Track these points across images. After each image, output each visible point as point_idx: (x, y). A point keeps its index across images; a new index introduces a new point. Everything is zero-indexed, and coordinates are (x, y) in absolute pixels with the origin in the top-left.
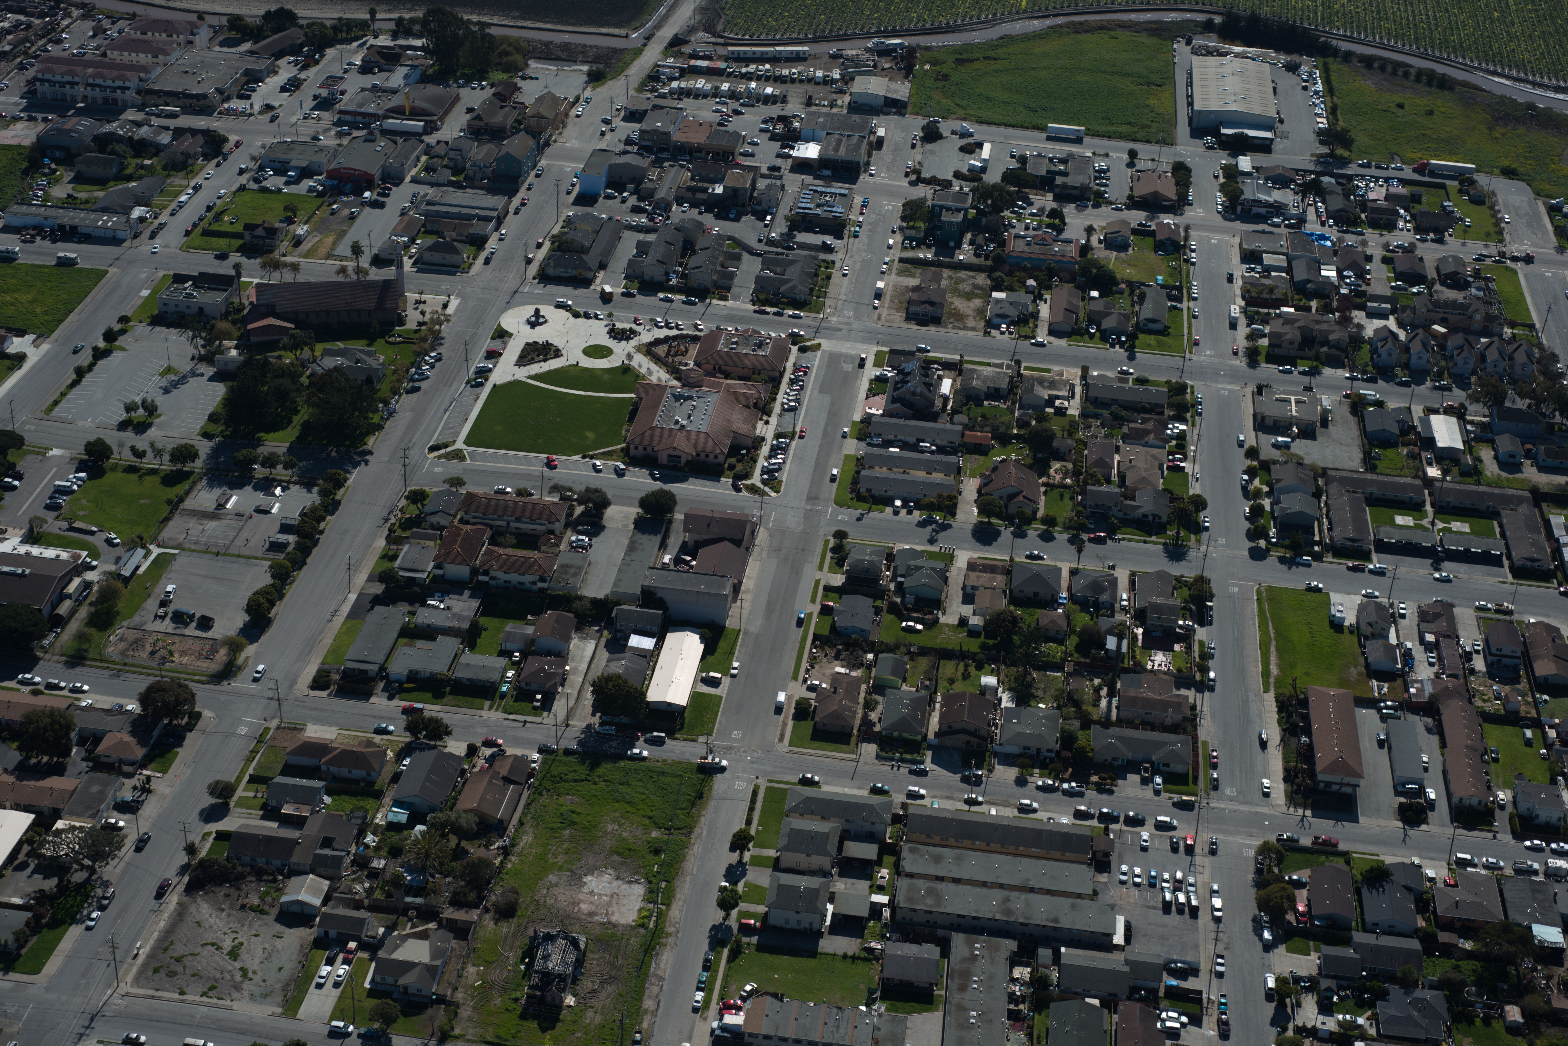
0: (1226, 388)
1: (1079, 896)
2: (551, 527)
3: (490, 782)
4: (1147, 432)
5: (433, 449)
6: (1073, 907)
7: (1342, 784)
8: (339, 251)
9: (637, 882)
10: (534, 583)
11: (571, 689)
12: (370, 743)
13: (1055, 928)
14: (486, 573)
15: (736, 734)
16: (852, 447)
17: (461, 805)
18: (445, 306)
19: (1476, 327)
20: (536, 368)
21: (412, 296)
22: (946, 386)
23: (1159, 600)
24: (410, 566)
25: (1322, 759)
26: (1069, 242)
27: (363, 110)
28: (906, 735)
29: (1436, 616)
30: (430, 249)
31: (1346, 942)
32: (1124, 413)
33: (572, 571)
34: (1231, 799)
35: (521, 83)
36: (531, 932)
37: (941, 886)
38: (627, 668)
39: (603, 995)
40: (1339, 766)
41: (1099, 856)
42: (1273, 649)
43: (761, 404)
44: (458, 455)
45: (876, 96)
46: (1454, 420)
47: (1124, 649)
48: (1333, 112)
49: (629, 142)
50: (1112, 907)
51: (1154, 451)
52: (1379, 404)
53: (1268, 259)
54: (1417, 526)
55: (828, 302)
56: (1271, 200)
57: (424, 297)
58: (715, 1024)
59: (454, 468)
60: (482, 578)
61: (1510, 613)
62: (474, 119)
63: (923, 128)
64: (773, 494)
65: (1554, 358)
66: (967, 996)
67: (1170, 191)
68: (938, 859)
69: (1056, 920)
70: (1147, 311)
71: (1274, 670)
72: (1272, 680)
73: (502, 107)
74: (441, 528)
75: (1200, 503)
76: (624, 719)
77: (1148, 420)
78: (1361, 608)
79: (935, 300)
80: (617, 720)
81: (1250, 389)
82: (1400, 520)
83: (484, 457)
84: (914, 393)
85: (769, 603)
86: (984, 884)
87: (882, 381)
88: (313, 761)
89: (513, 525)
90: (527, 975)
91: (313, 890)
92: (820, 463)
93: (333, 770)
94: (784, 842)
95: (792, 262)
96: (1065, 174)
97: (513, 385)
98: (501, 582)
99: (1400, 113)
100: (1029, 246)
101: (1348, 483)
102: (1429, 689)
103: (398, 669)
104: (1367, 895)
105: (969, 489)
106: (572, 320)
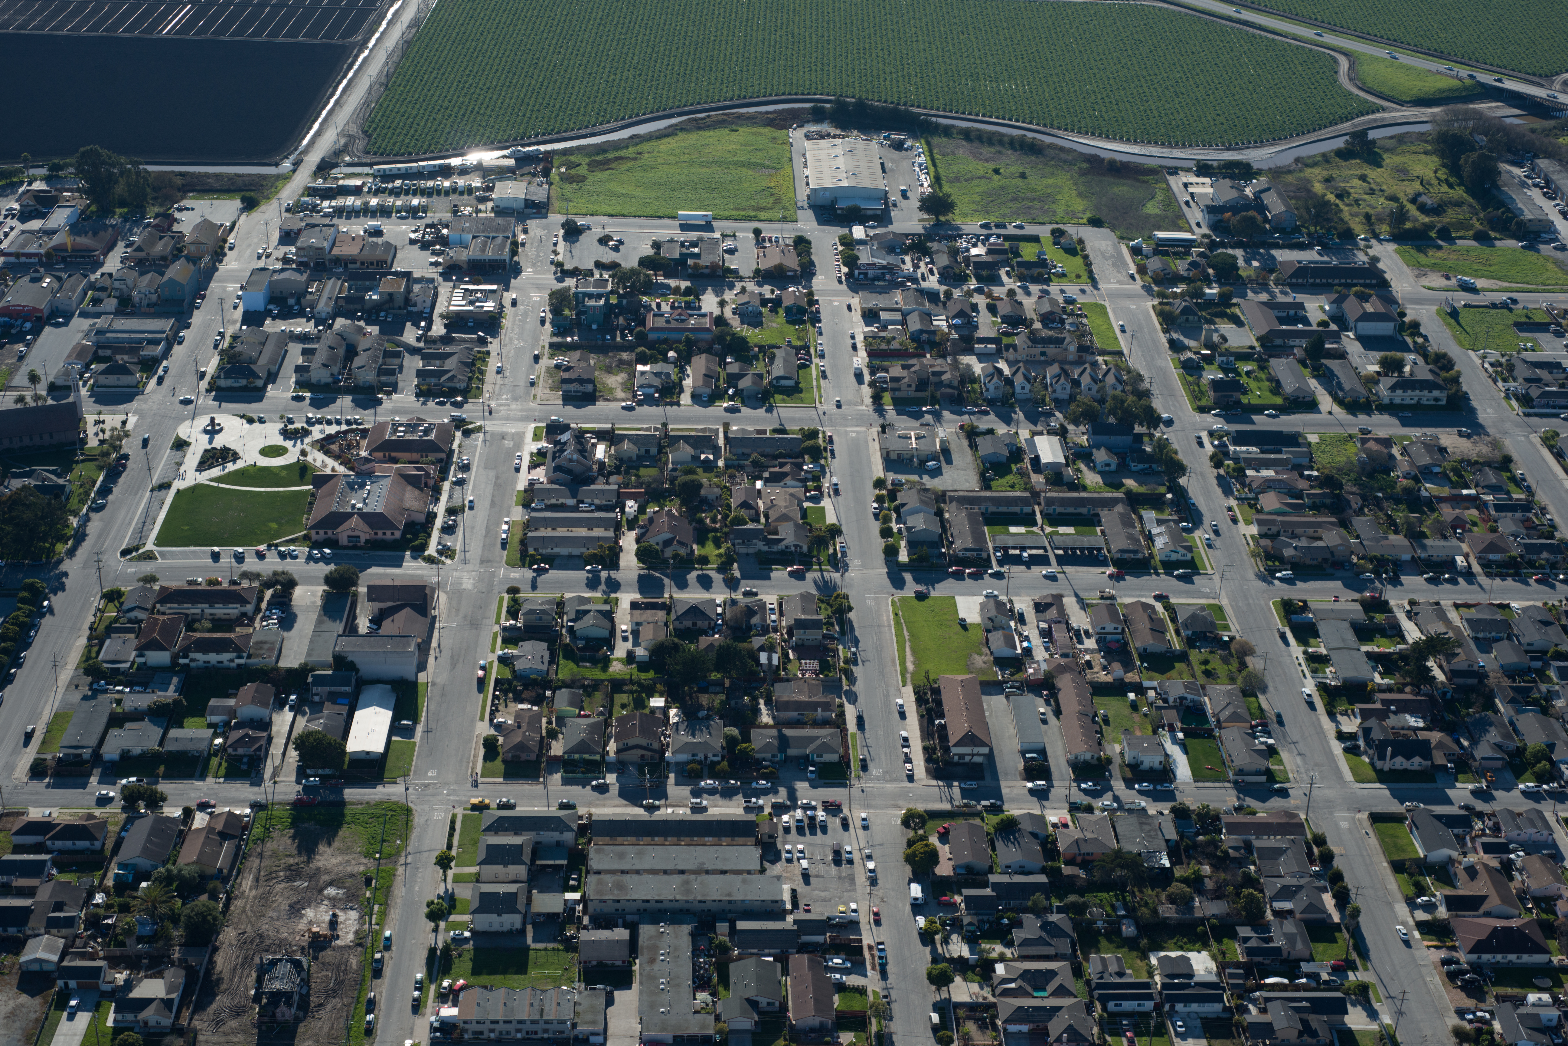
0: (853, 431)
1: (749, 872)
2: (243, 609)
3: (207, 837)
4: (785, 475)
5: (124, 553)
6: (744, 881)
7: (973, 755)
8: (15, 383)
9: (351, 909)
10: (232, 661)
11: (276, 750)
12: (91, 817)
13: (730, 902)
14: (186, 656)
15: (432, 773)
16: (518, 514)
17: (182, 861)
18: (124, 423)
19: (1071, 357)
20: (216, 472)
21: (90, 418)
22: (600, 452)
23: (803, 617)
24: (113, 658)
25: (955, 735)
26: (704, 315)
27: (26, 250)
28: (586, 756)
29: (1048, 606)
30: (103, 372)
31: (985, 885)
32: (763, 460)
33: (266, 646)
34: (878, 779)
35: (177, 215)
36: (257, 960)
37: (627, 878)
38: (325, 724)
39: (329, 1007)
40: (970, 739)
41: (766, 839)
42: (908, 649)
43: (431, 483)
44: (149, 556)
45: (516, 200)
46: (1056, 439)
47: (775, 662)
48: (937, 180)
49: (285, 260)
50: (779, 878)
51: (792, 490)
52: (991, 432)
53: (883, 315)
54: (1028, 532)
55: (486, 387)
56: (884, 262)
57: (102, 417)
58: (433, 1019)
59: (148, 567)
60: (182, 661)
61: (1113, 598)
62: (135, 250)
63: (563, 226)
64: (448, 561)
65: (1140, 377)
66: (656, 967)
67: (792, 262)
68: (621, 856)
69: (729, 895)
70: (778, 369)
71: (910, 667)
72: (908, 676)
73: (161, 238)
74: (139, 622)
75: (835, 531)
76: (327, 771)
77: (785, 464)
78: (983, 606)
79: (585, 377)
80: (320, 771)
81: (875, 429)
82: (1013, 529)
83: (173, 556)
84: (571, 460)
85: (452, 657)
86: (665, 872)
87: (541, 453)
88: (38, 839)
89: (208, 611)
90: (257, 999)
91: (49, 949)
92: (490, 530)
93: (59, 844)
94: (482, 856)
95: (450, 355)
96: (697, 256)
97: (196, 489)
98: (200, 663)
99: (996, 177)
100: (668, 322)
101: (966, 501)
102: (1044, 667)
103: (111, 750)
104: (999, 844)
105: (629, 541)
106: (247, 426)
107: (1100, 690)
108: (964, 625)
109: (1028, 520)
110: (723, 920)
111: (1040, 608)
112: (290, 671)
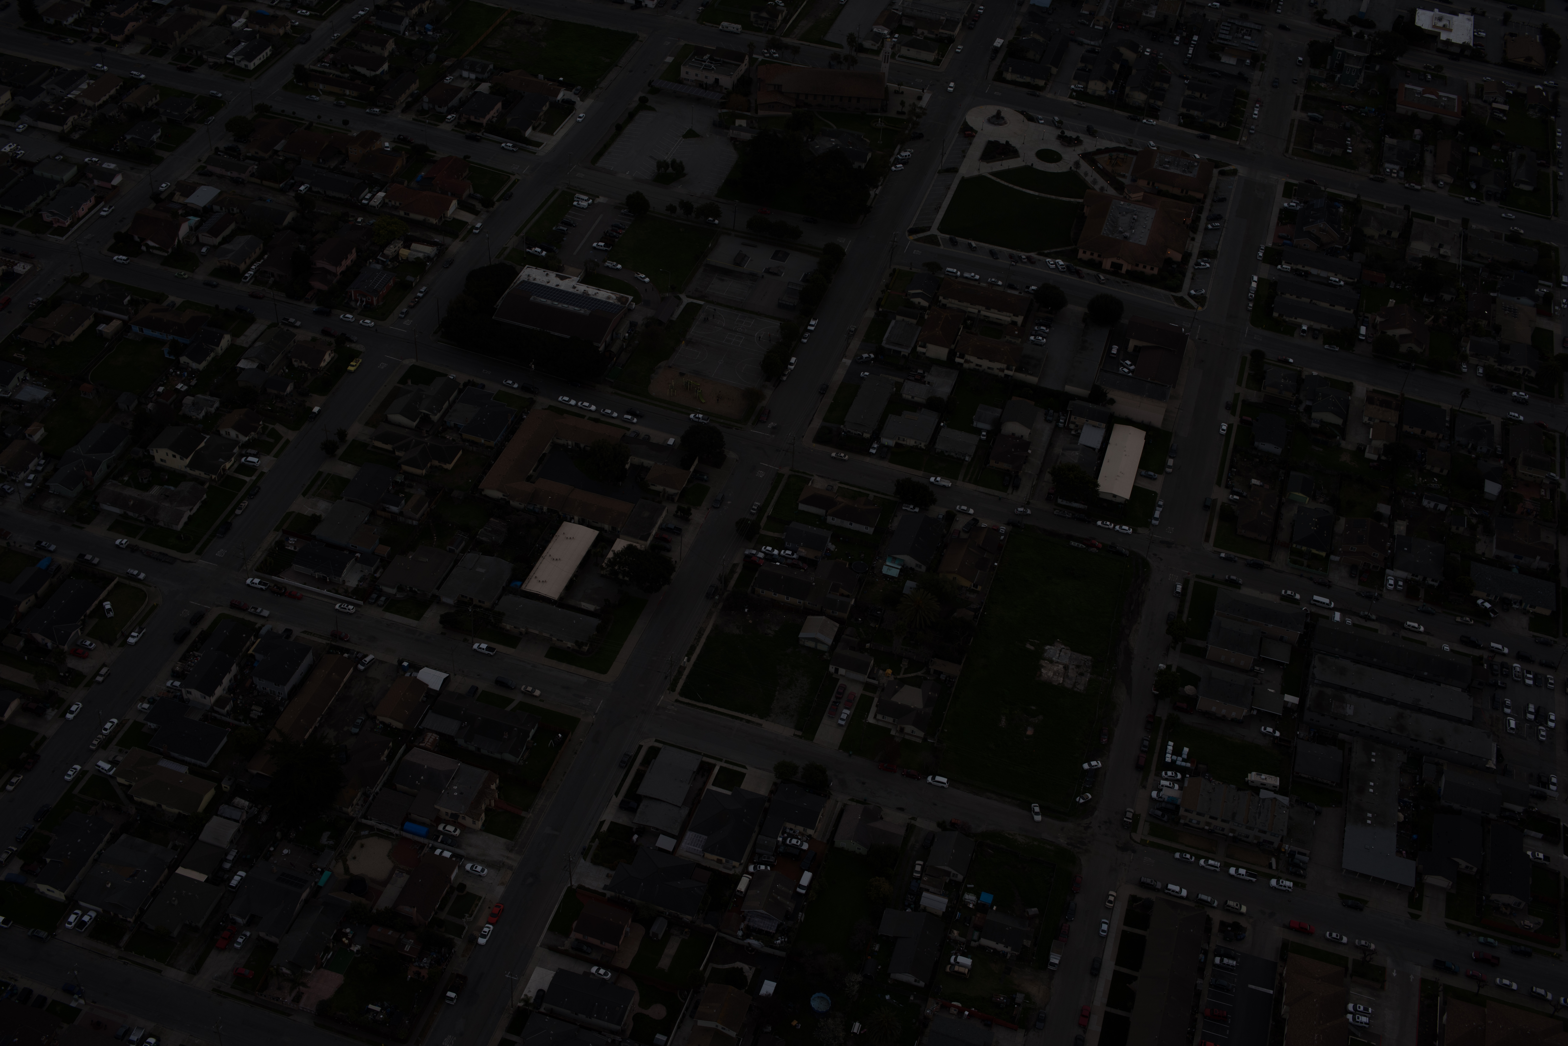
1: (1459, 720)
2: (1015, 319)
3: (968, 551)
5: (912, 232)
6: (1456, 730)
10: (1002, 370)
11: (1032, 470)
14: (962, 357)
16: (1265, 272)
17: (943, 568)
18: (920, 98)
20: (997, 166)
24: (896, 340)
28: (1314, 551)
30: (907, 44)
33: (1033, 362)
37: (1346, 696)
38: (1080, 458)
44: (933, 240)
50: (1488, 734)
55: (1244, 132)
57: (902, 88)
59: (932, 252)
60: (958, 360)
64: (1199, 308)
66: (1363, 798)
67: (1538, 56)
68: (1343, 671)
70: (1520, 174)
74: (922, 308)
76: (1078, 505)
77: (1519, 278)
79: (1336, 140)
80: (1071, 503)
83: (955, 245)
84: (1322, 229)
86: (1381, 700)
87: (1290, 212)
88: (820, 511)
89: (983, 313)
91: (825, 631)
93: (837, 522)
95: (1215, 89)
96: (1449, 31)
97: (979, 180)
98: (972, 366)
103: (888, 436)
106: (1026, 123)
110: (1430, 765)
112: (1051, 393)
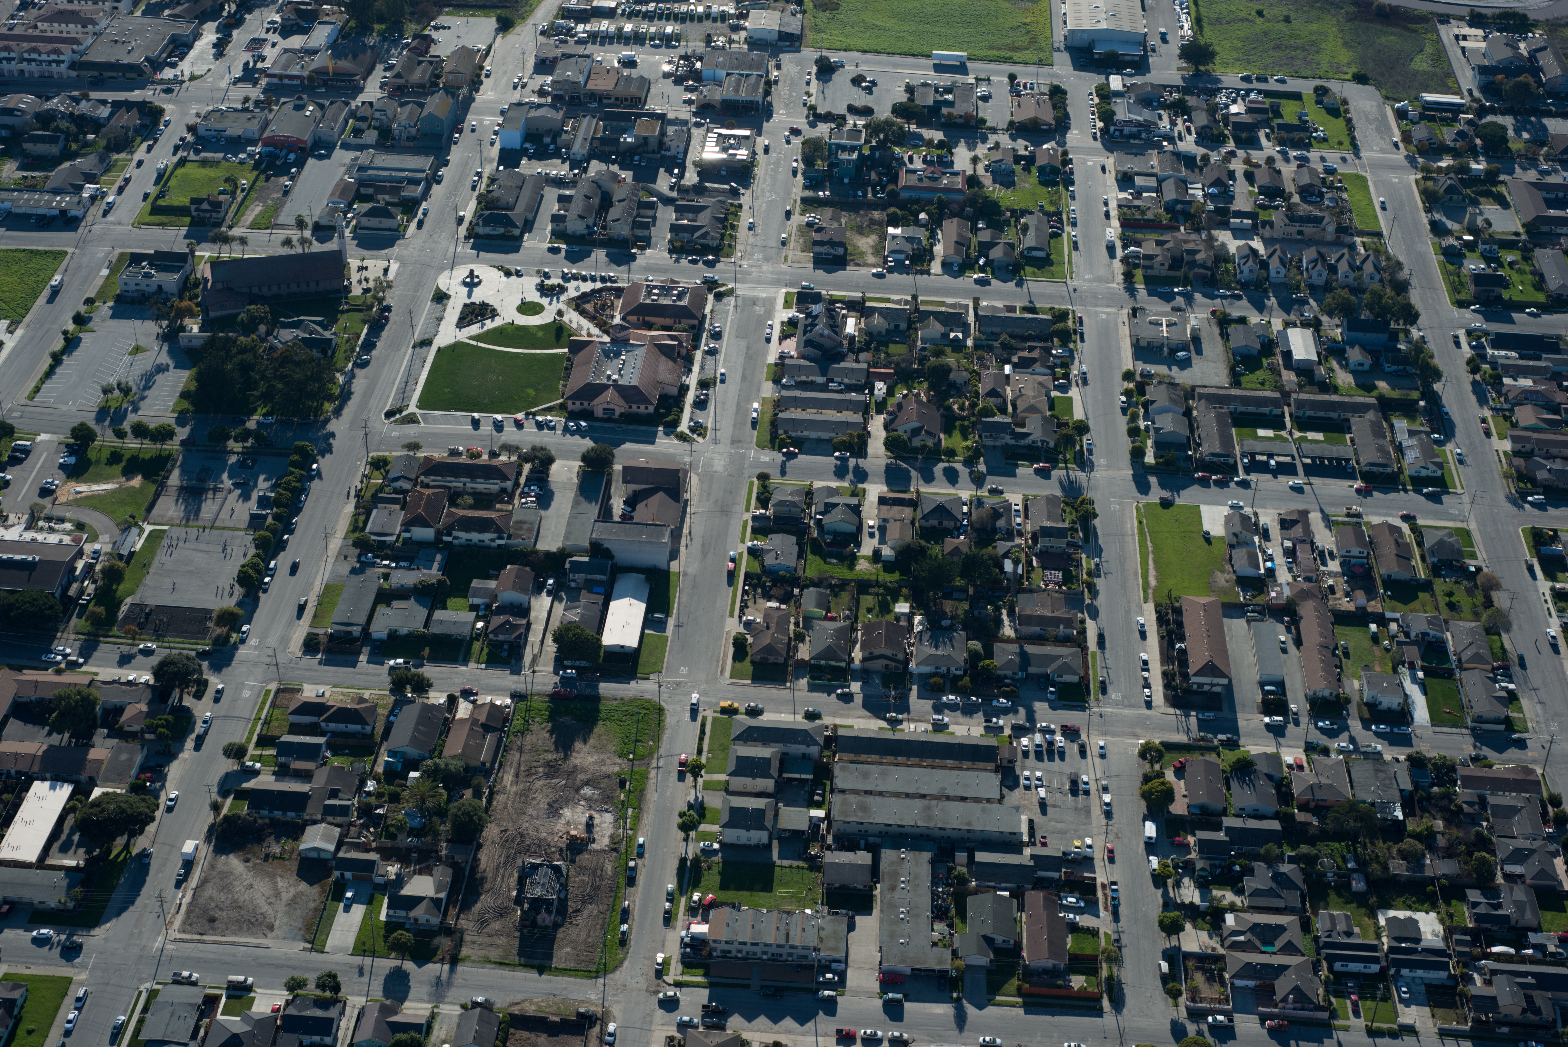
0: (1104, 312)
1: (988, 801)
2: (503, 485)
3: (471, 729)
4: (1034, 360)
5: (389, 415)
6: (984, 810)
7: (1212, 685)
8: (281, 220)
9: (607, 811)
10: (493, 540)
11: (534, 637)
12: (362, 700)
13: (969, 831)
14: (449, 534)
15: (683, 670)
16: (768, 390)
17: (447, 753)
18: (386, 271)
19: (1329, 237)
20: (475, 329)
21: (354, 263)
22: (851, 326)
23: (1049, 524)
24: (380, 530)
25: (1195, 663)
26: (956, 174)
27: (288, 72)
28: (833, 663)
29: (1294, 523)
30: (366, 215)
31: (1218, 827)
32: (1012, 342)
33: (526, 526)
34: (1117, 704)
35: (435, 35)
36: (519, 862)
37: (870, 799)
38: (582, 615)
39: (585, 913)
40: (1210, 669)
41: (1005, 763)
42: (1151, 562)
43: (684, 352)
44: (412, 420)
45: (770, 31)
46: (1309, 332)
47: (1020, 571)
48: (1198, 22)
49: (541, 93)
50: (1017, 809)
51: (1040, 378)
52: (1243, 320)
53: (1139, 181)
54: (1277, 438)
55: (738, 247)
56: (1141, 119)
57: (366, 263)
58: (683, 933)
59: (411, 432)
60: (445, 538)
61: (1359, 515)
62: (395, 77)
63: (817, 62)
64: (700, 440)
65: (1399, 265)
66: (897, 895)
67: (1048, 115)
68: (866, 775)
69: (969, 824)
70: (1030, 240)
71: (1153, 582)
72: (1150, 591)
73: (420, 63)
74: (405, 492)
75: (1082, 428)
76: (584, 663)
77: (1034, 348)
78: (1228, 519)
79: (836, 239)
80: (577, 663)
81: (1126, 311)
82: (1261, 432)
83: (435, 420)
84: (822, 335)
85: (703, 545)
86: (908, 795)
87: (792, 323)
88: (314, 719)
89: (469, 485)
90: (519, 901)
91: (326, 838)
92: (741, 408)
93: (332, 726)
94: (732, 767)
95: (703, 208)
96: (951, 104)
97: (456, 348)
98: (463, 541)
99: (1260, 20)
100: (920, 180)
101: (1215, 400)
102: (1287, 592)
103: (379, 629)
104: (1234, 784)
105: (877, 426)
106: (504, 279)
107: (1342, 618)
108: (1208, 539)
109: (1277, 423)
110: (962, 850)
111: (1285, 524)
112: (548, 554)
